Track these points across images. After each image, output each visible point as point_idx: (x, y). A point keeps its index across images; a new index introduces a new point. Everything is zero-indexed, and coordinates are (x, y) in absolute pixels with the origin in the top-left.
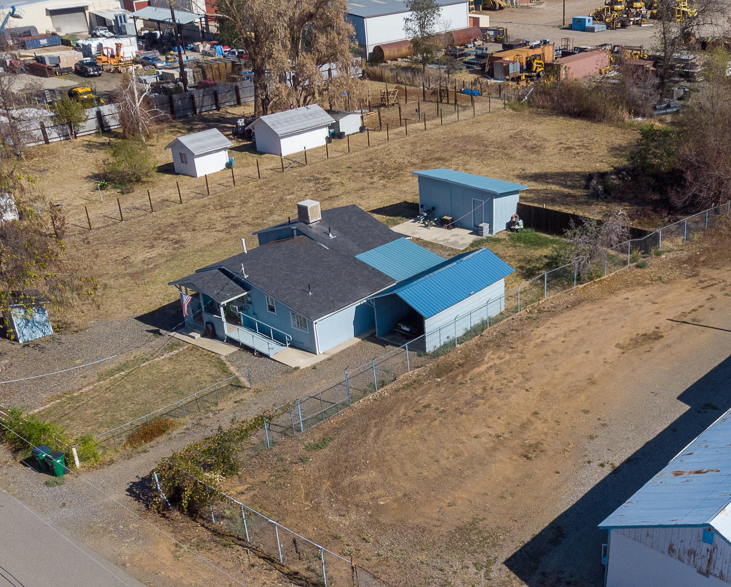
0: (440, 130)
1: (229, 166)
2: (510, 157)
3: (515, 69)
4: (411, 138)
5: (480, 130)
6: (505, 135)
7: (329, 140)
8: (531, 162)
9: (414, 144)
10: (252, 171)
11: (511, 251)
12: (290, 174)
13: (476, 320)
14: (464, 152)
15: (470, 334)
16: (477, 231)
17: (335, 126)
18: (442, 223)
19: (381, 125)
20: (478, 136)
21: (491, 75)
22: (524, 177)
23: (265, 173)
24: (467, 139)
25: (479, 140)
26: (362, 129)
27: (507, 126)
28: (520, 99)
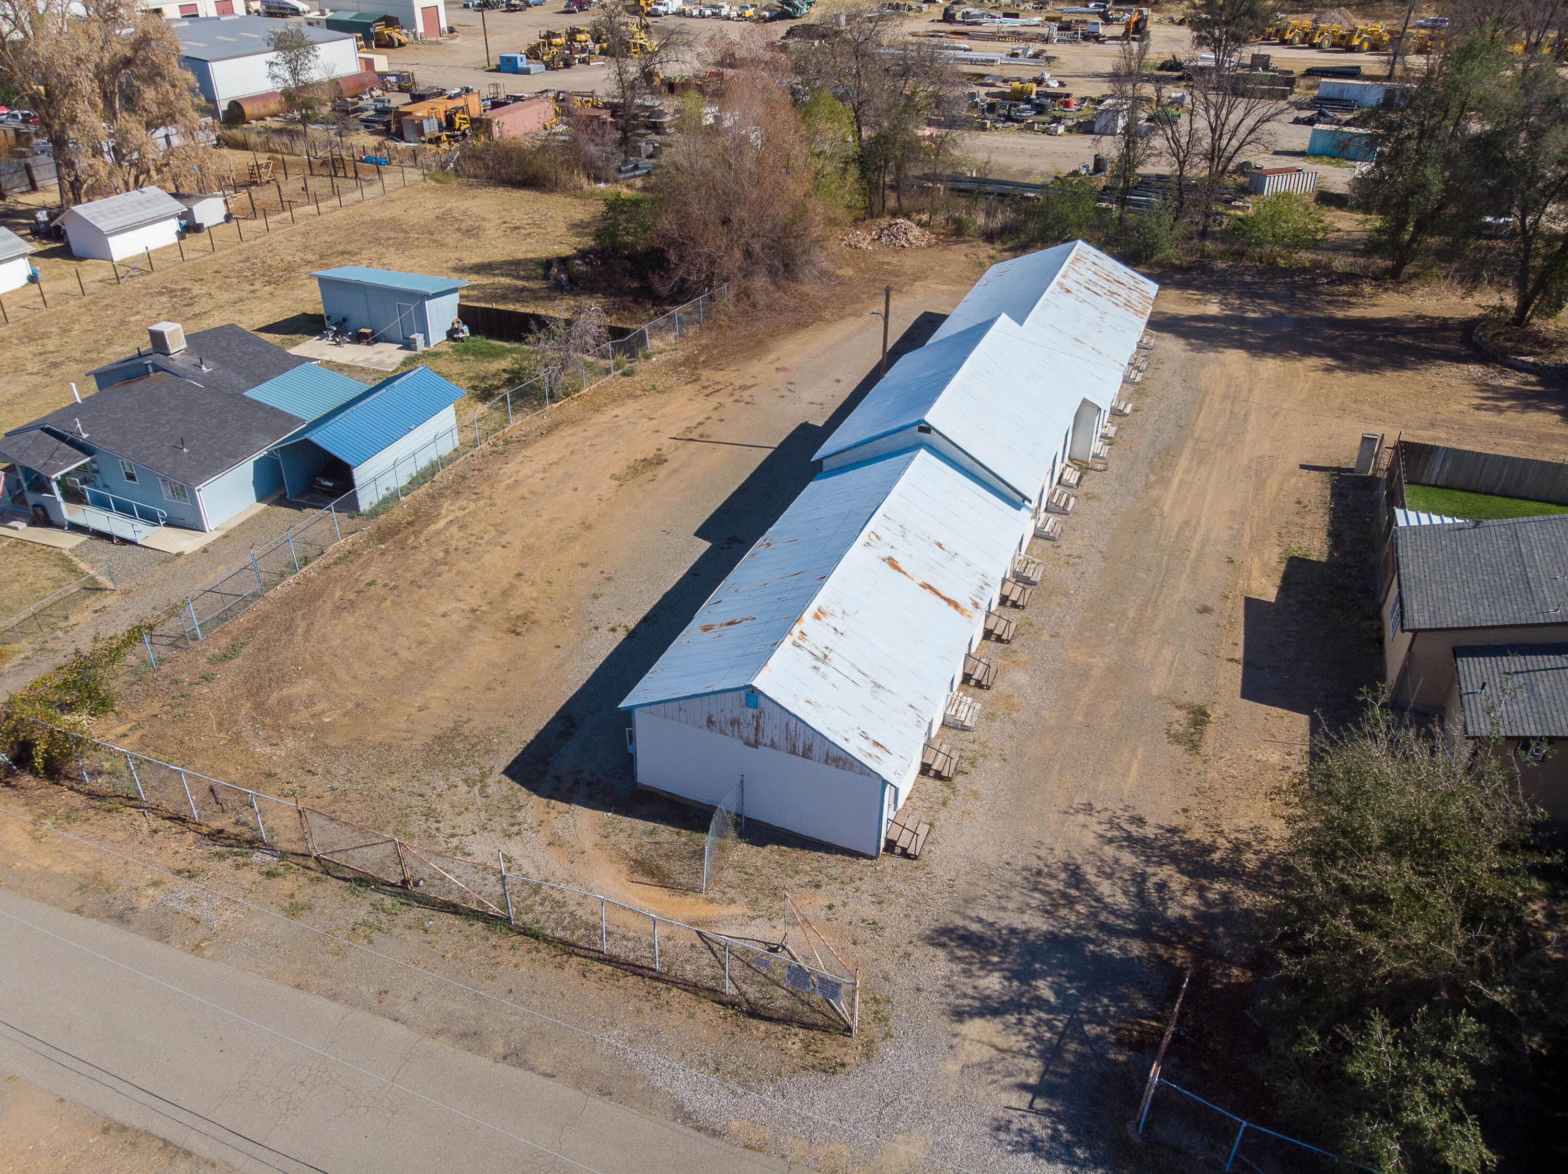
0: (340, 214)
1: (33, 279)
2: (440, 245)
3: (430, 128)
4: (301, 226)
5: (395, 211)
6: (430, 216)
7: (181, 235)
8: (469, 249)
9: (305, 234)
10: (70, 284)
11: (457, 368)
12: (128, 286)
13: (423, 462)
14: (378, 241)
15: (416, 482)
16: (408, 345)
17: (187, 215)
18: (359, 338)
19: (254, 212)
20: (393, 219)
21: (400, 136)
22: (462, 270)
23: (90, 288)
24: (378, 225)
25: (395, 224)
26: (228, 218)
27: (431, 204)
28: (443, 167)
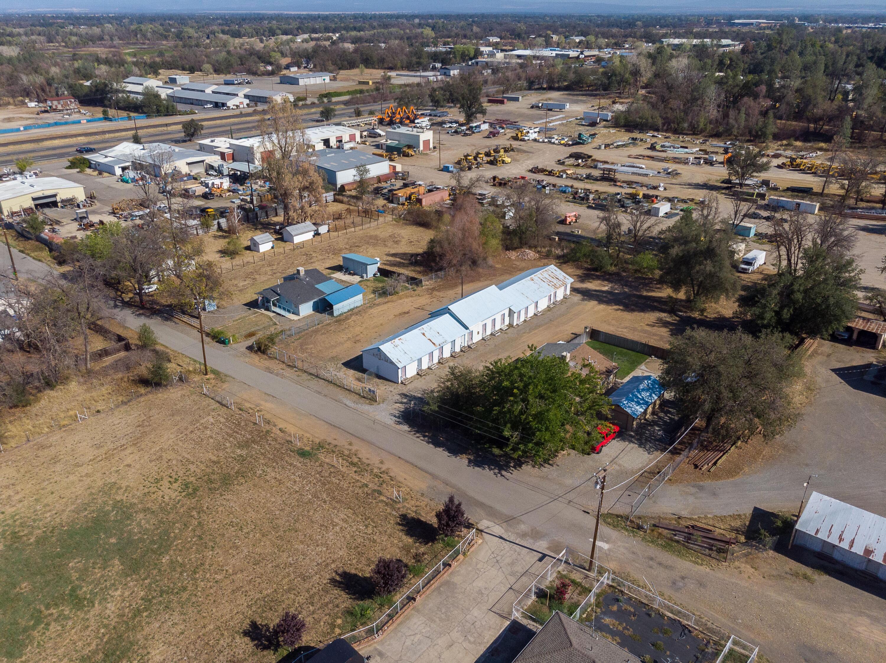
0: (361, 232)
1: (273, 248)
2: (386, 246)
3: (402, 200)
4: (348, 236)
5: (378, 233)
6: (388, 235)
7: (314, 236)
8: (394, 248)
9: (348, 239)
10: (281, 250)
11: (372, 284)
12: (297, 252)
14: (368, 243)
16: (362, 277)
17: (317, 230)
18: (350, 274)
19: (336, 229)
20: (376, 236)
21: (392, 202)
22: (388, 255)
23: (287, 251)
24: (371, 237)
25: (376, 238)
26: (328, 231)
27: (390, 231)
28: (400, 216)
